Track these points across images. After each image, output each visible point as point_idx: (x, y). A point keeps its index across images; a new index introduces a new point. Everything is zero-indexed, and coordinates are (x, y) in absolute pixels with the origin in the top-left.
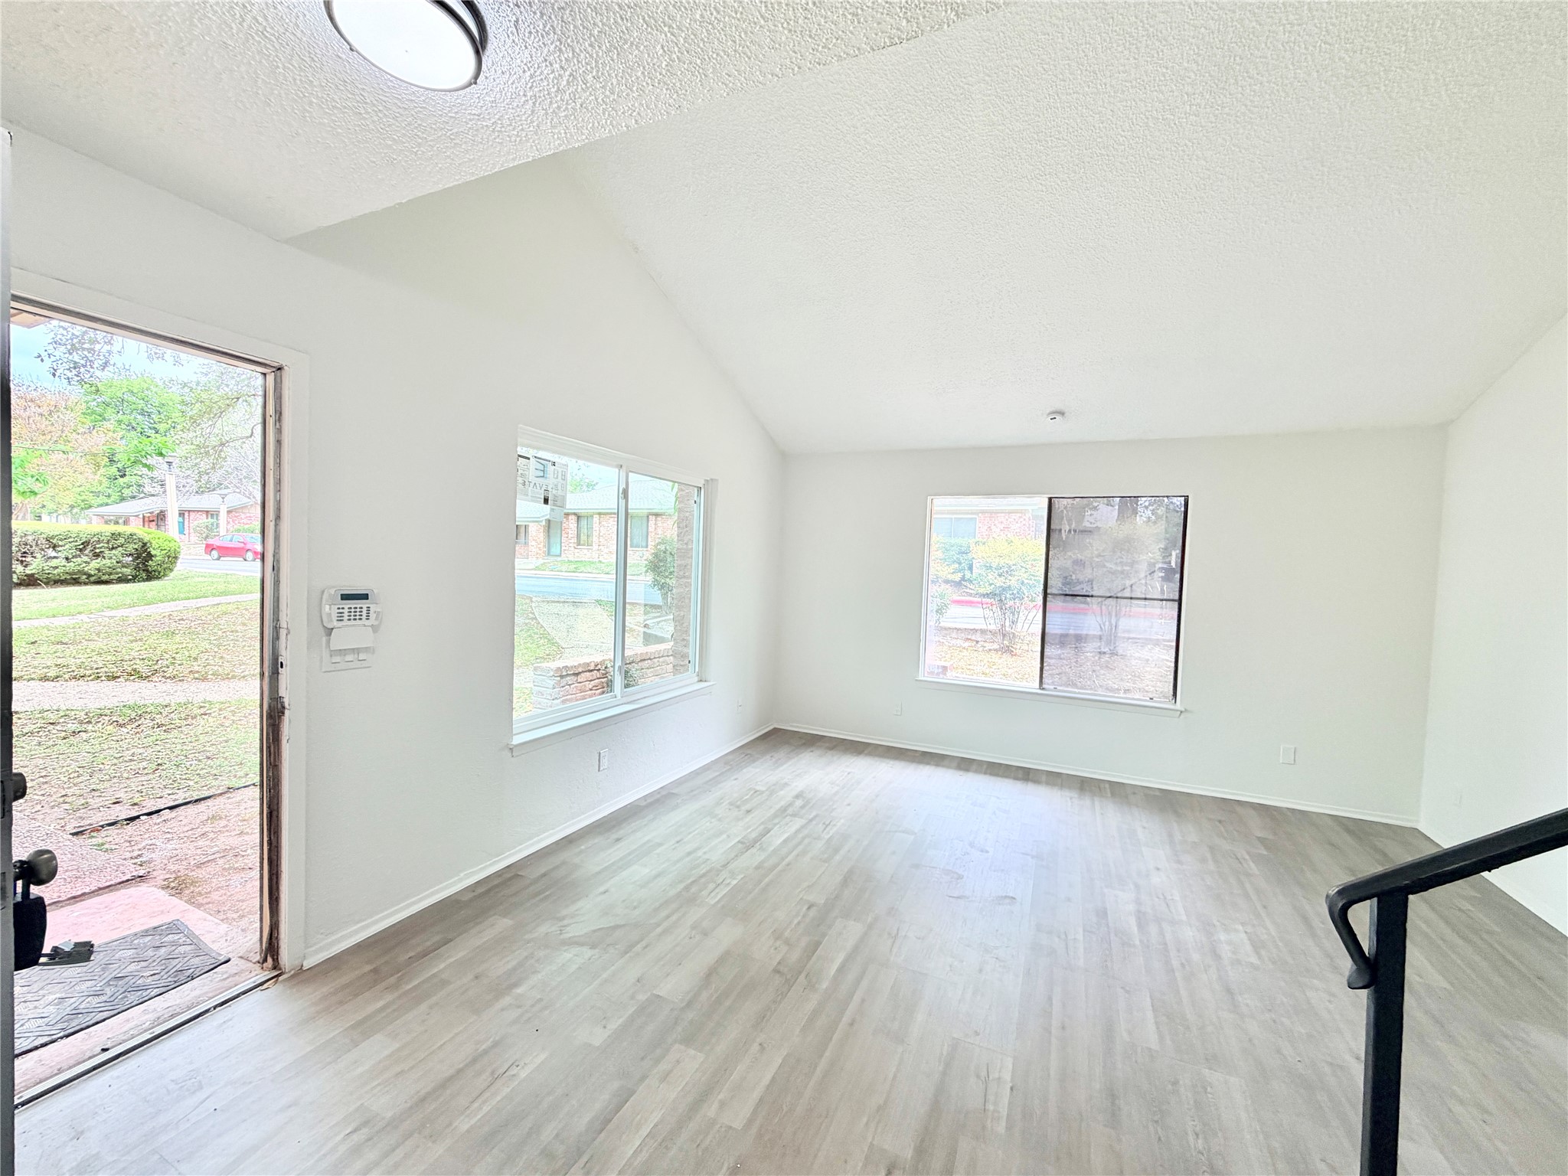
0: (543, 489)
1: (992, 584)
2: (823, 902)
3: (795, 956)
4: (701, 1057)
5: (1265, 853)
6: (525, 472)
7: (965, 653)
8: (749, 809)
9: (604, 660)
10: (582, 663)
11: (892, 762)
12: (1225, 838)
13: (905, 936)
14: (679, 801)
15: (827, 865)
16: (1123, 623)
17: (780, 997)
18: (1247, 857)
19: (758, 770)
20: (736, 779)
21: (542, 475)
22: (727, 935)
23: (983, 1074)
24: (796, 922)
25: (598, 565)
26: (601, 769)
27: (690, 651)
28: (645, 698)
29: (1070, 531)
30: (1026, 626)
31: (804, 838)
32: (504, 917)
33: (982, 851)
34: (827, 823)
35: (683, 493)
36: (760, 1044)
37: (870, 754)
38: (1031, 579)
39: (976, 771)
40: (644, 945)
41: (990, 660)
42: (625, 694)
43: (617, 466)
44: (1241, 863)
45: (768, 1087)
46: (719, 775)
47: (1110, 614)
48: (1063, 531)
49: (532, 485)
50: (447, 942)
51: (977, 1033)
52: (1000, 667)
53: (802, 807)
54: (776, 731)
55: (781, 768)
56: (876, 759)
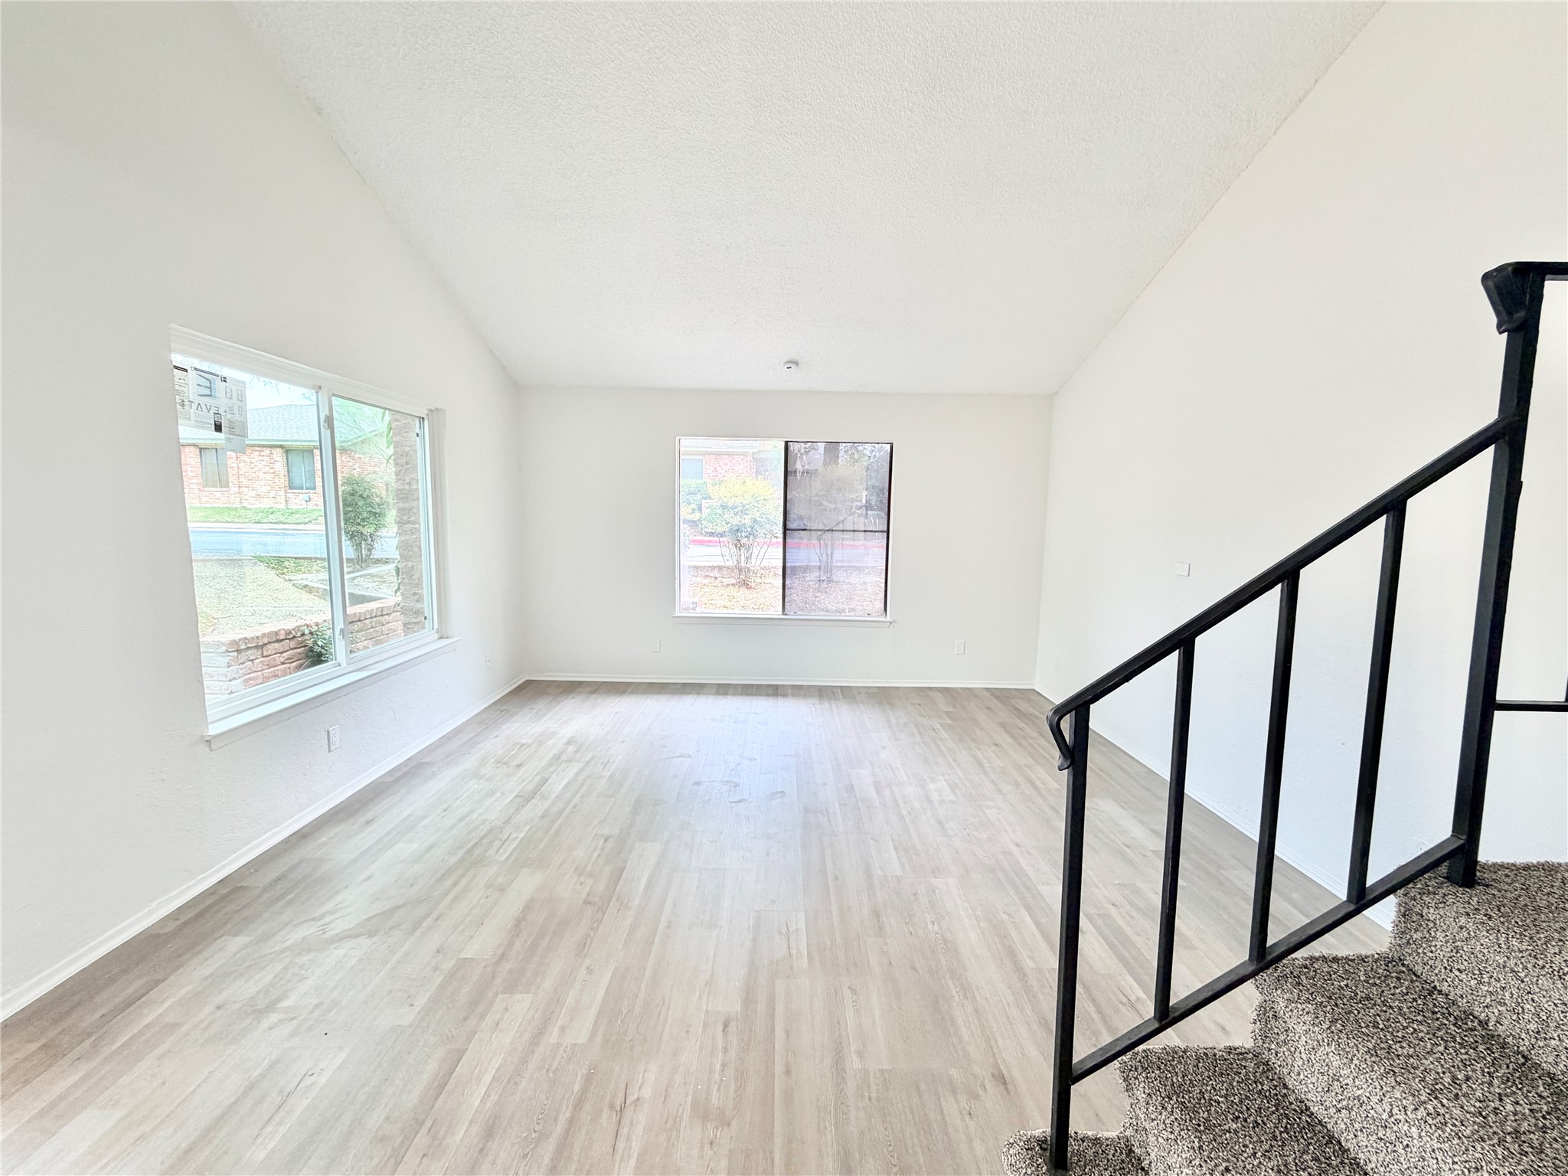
0: (212, 412)
1: (729, 522)
2: (618, 832)
3: (601, 886)
4: (529, 997)
5: (949, 722)
6: (183, 388)
7: (706, 589)
8: (519, 763)
9: (299, 627)
10: (267, 632)
11: (656, 697)
12: (924, 716)
13: (700, 842)
14: (434, 769)
15: (614, 799)
16: (838, 555)
17: (596, 924)
18: (940, 727)
19: (518, 724)
20: (497, 737)
21: (209, 393)
22: (527, 884)
23: (784, 930)
24: (595, 856)
25: (242, 512)
26: (332, 749)
27: (425, 606)
28: (377, 662)
29: (803, 472)
30: (759, 561)
31: (584, 780)
32: (236, 935)
33: (751, 760)
34: (606, 761)
35: (399, 424)
36: (588, 968)
37: (632, 693)
38: (762, 518)
39: (734, 694)
40: (435, 917)
41: (730, 594)
42: (352, 661)
43: (313, 387)
44: (936, 733)
45: (604, 1000)
46: (474, 736)
47: (826, 545)
48: (798, 473)
49: (195, 406)
50: (158, 982)
51: (774, 902)
52: (739, 599)
53: (576, 752)
54: (529, 683)
55: (545, 719)
56: (641, 696)
